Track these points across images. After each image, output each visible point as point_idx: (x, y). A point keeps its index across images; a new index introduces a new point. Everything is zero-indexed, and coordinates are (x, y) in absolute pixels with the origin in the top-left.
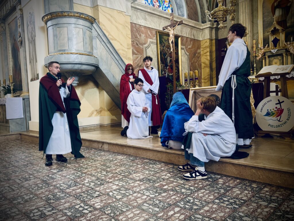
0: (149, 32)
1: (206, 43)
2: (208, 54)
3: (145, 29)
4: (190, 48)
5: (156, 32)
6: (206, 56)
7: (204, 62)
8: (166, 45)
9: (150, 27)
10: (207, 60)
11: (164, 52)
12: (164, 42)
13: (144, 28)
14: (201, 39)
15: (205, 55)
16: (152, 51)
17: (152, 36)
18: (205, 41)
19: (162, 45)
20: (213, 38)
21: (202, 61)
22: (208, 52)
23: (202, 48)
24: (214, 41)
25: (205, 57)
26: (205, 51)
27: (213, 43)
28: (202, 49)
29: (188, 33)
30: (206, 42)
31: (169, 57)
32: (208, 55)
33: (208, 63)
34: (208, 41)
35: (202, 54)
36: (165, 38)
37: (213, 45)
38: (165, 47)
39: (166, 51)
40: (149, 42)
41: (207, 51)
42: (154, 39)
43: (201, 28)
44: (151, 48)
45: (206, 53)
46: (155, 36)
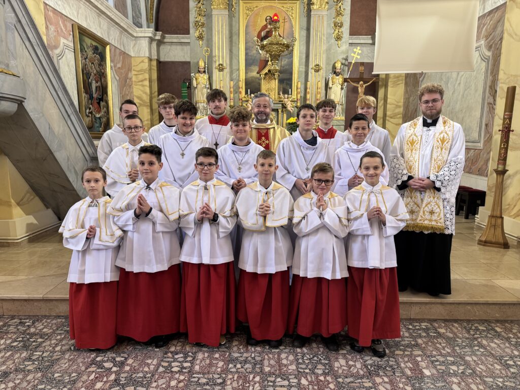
0: (60, 22)
1: (142, 64)
2: (147, 83)
3: (55, 15)
4: (119, 68)
5: (72, 25)
6: (143, 86)
7: (140, 96)
8: (89, 56)
9: (64, 12)
10: (146, 93)
11: (87, 69)
12: (86, 49)
13: (54, 13)
14: (132, 54)
15: (140, 83)
16: (68, 66)
17: (66, 33)
18: (141, 59)
19: (83, 55)
20: (153, 58)
21: (134, 94)
22: (145, 79)
23: (134, 70)
24: (154, 63)
25: (141, 88)
26: (141, 77)
27: (153, 66)
28: (133, 72)
29: (116, 38)
30: (143, 62)
31: (94, 82)
32: (146, 86)
33: (146, 98)
34: (147, 60)
35: (135, 82)
36: (87, 42)
37: (153, 69)
38: (87, 60)
39: (89, 68)
40: (62, 44)
41: (143, 78)
42: (70, 39)
43: (135, 35)
44: (66, 57)
45: (142, 81)
46: (72, 33)
